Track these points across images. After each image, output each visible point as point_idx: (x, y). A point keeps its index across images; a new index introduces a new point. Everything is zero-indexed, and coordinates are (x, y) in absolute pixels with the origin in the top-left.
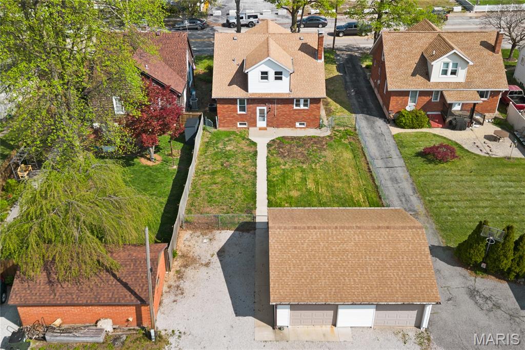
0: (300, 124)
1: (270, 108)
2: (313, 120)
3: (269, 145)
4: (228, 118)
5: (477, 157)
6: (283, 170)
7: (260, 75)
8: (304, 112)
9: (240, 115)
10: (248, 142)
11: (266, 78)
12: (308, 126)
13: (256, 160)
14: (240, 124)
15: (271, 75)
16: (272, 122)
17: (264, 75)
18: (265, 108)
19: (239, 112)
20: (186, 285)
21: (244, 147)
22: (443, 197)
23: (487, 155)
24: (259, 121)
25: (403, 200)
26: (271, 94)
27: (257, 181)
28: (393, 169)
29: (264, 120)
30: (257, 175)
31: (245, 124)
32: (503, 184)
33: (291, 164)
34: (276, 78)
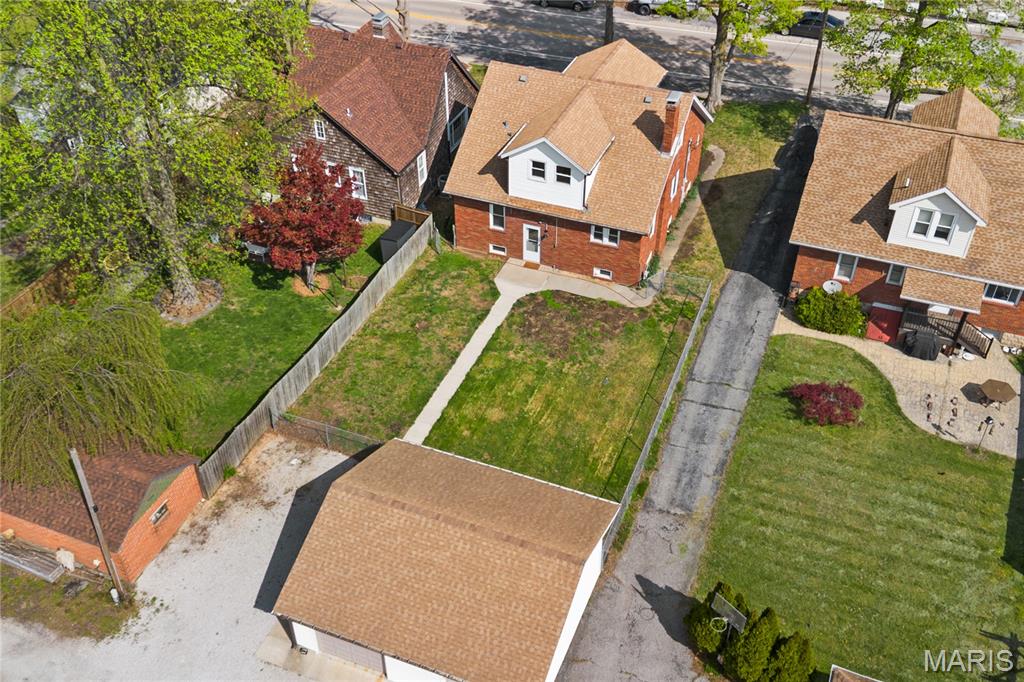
0: (602, 272)
1: (546, 231)
2: (625, 271)
3: (519, 303)
4: (473, 233)
5: (905, 429)
6: (509, 361)
7: (531, 167)
8: (608, 252)
9: (494, 231)
10: (487, 287)
11: (542, 174)
12: (615, 279)
13: (476, 328)
14: (495, 248)
15: (551, 170)
16: (550, 257)
17: (538, 169)
18: (538, 228)
19: (492, 226)
20: (217, 530)
21: (472, 298)
22: (764, 497)
23: (933, 431)
24: (528, 249)
25: (685, 480)
26: (549, 205)
27: (450, 372)
28: (714, 409)
29: (536, 251)
30: (459, 360)
31: (503, 250)
32: (913, 503)
33: (529, 353)
34: (560, 179)
